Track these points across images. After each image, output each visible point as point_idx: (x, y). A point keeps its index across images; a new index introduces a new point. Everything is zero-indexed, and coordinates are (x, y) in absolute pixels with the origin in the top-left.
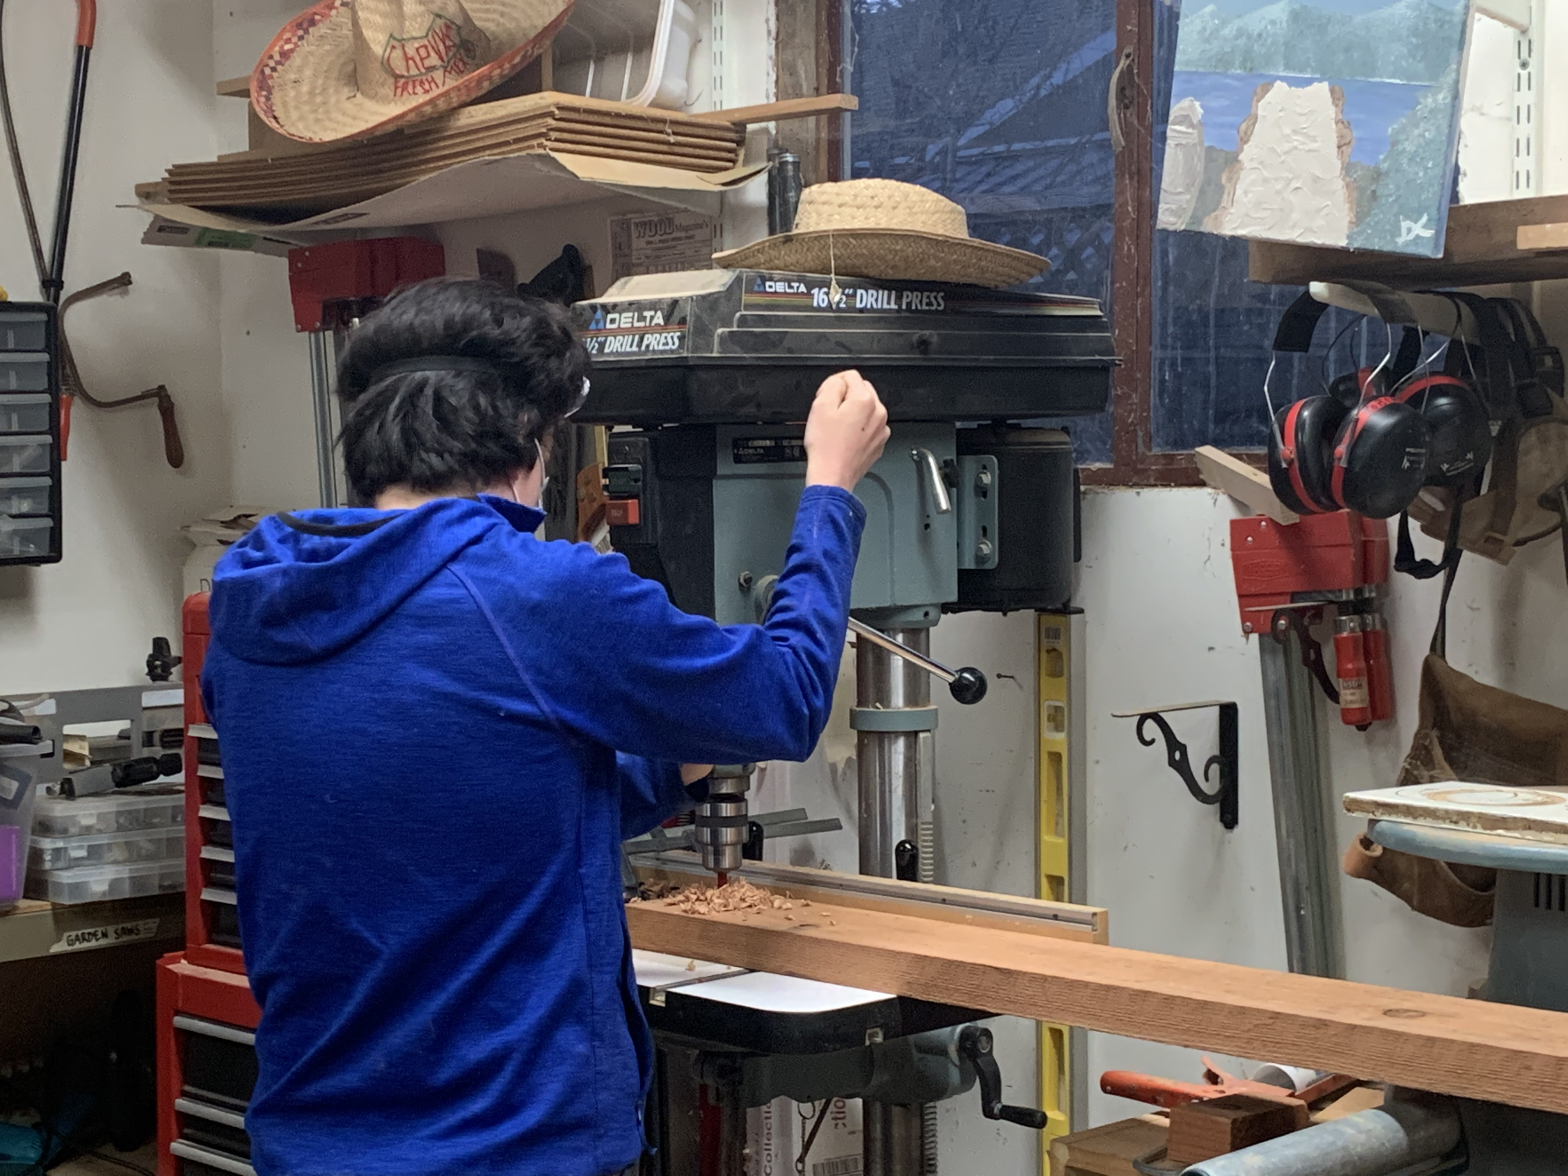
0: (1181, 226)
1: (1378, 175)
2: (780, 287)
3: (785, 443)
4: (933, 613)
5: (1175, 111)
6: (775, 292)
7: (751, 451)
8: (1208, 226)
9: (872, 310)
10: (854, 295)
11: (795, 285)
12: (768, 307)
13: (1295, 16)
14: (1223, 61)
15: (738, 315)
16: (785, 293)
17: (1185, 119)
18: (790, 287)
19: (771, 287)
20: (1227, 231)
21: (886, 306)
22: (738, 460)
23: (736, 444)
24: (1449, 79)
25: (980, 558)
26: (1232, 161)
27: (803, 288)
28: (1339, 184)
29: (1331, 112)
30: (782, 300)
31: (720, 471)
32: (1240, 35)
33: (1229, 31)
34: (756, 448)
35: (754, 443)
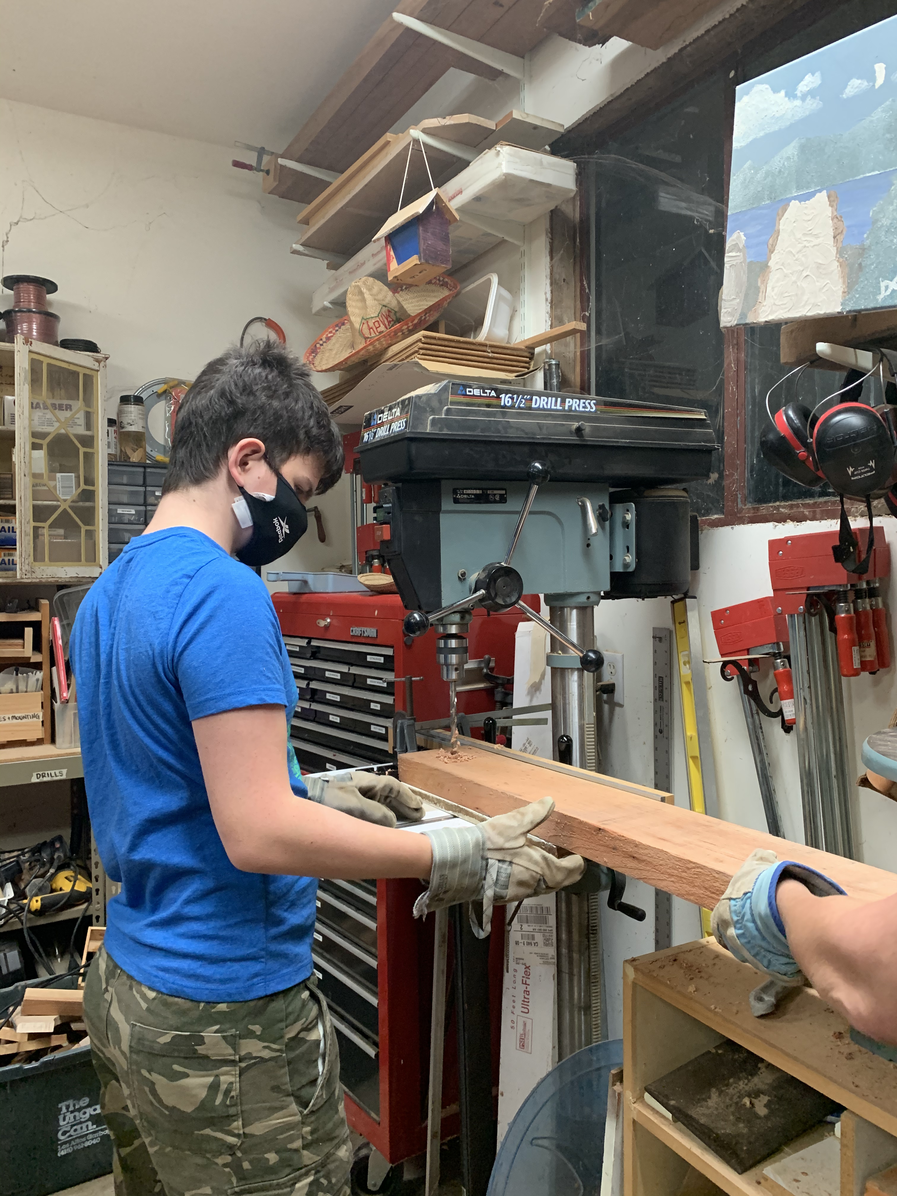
0: (735, 322)
1: (863, 249)
2: (477, 392)
3: (489, 492)
4: (593, 598)
6: (474, 395)
7: (465, 496)
8: (751, 318)
9: (544, 409)
10: (531, 400)
11: (488, 391)
12: (468, 404)
14: (759, 198)
15: (445, 408)
16: (481, 396)
17: (736, 249)
18: (484, 392)
19: (470, 392)
20: (763, 319)
21: (553, 407)
22: (456, 501)
23: (455, 491)
25: (626, 565)
26: (765, 267)
27: (493, 394)
28: (833, 266)
29: (828, 212)
30: (479, 401)
31: (444, 507)
32: (767, 174)
33: (760, 176)
34: (468, 494)
35: (469, 492)
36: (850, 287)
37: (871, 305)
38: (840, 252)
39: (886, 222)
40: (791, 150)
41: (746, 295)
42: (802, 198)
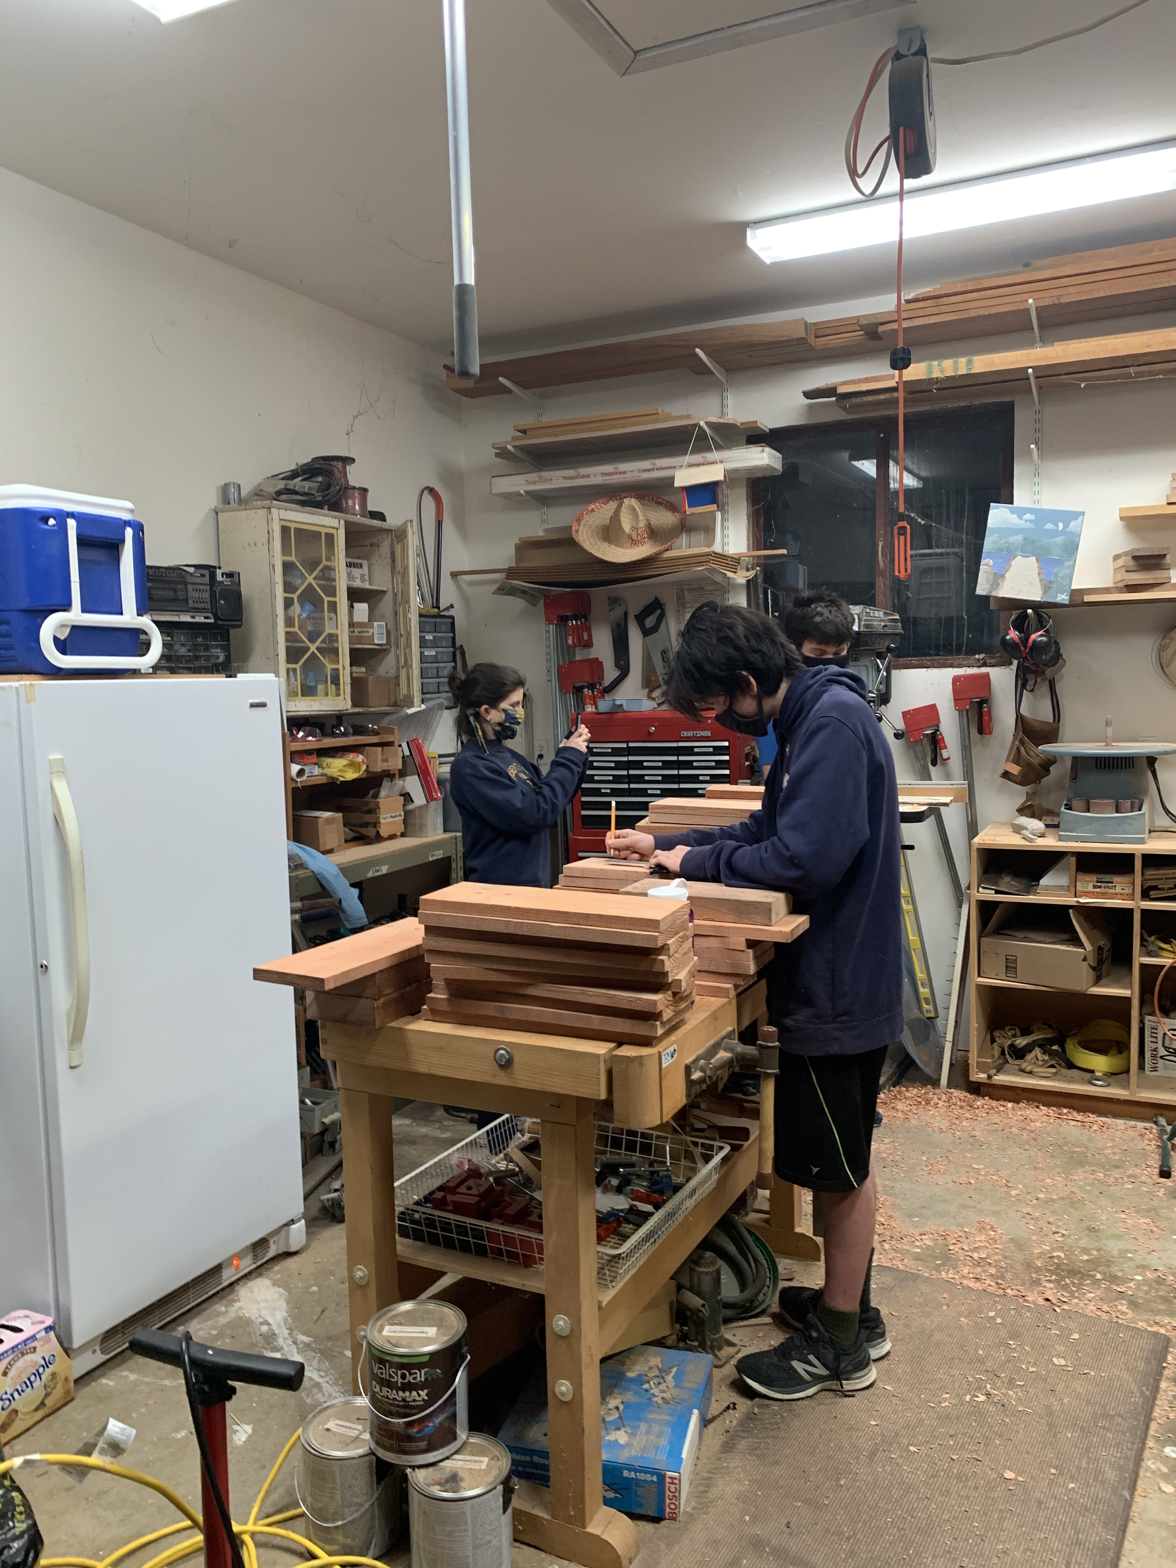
0: (984, 594)
1: (1051, 582)
5: (983, 562)
8: (994, 594)
13: (1025, 539)
14: (1000, 550)
17: (987, 565)
20: (1000, 595)
24: (1073, 558)
26: (1003, 576)
28: (1038, 584)
29: (1036, 565)
32: (1006, 542)
33: (1002, 541)
36: (1045, 593)
37: (1053, 601)
38: (1041, 580)
39: (1061, 575)
40: (1018, 539)
41: (992, 585)
42: (1023, 556)
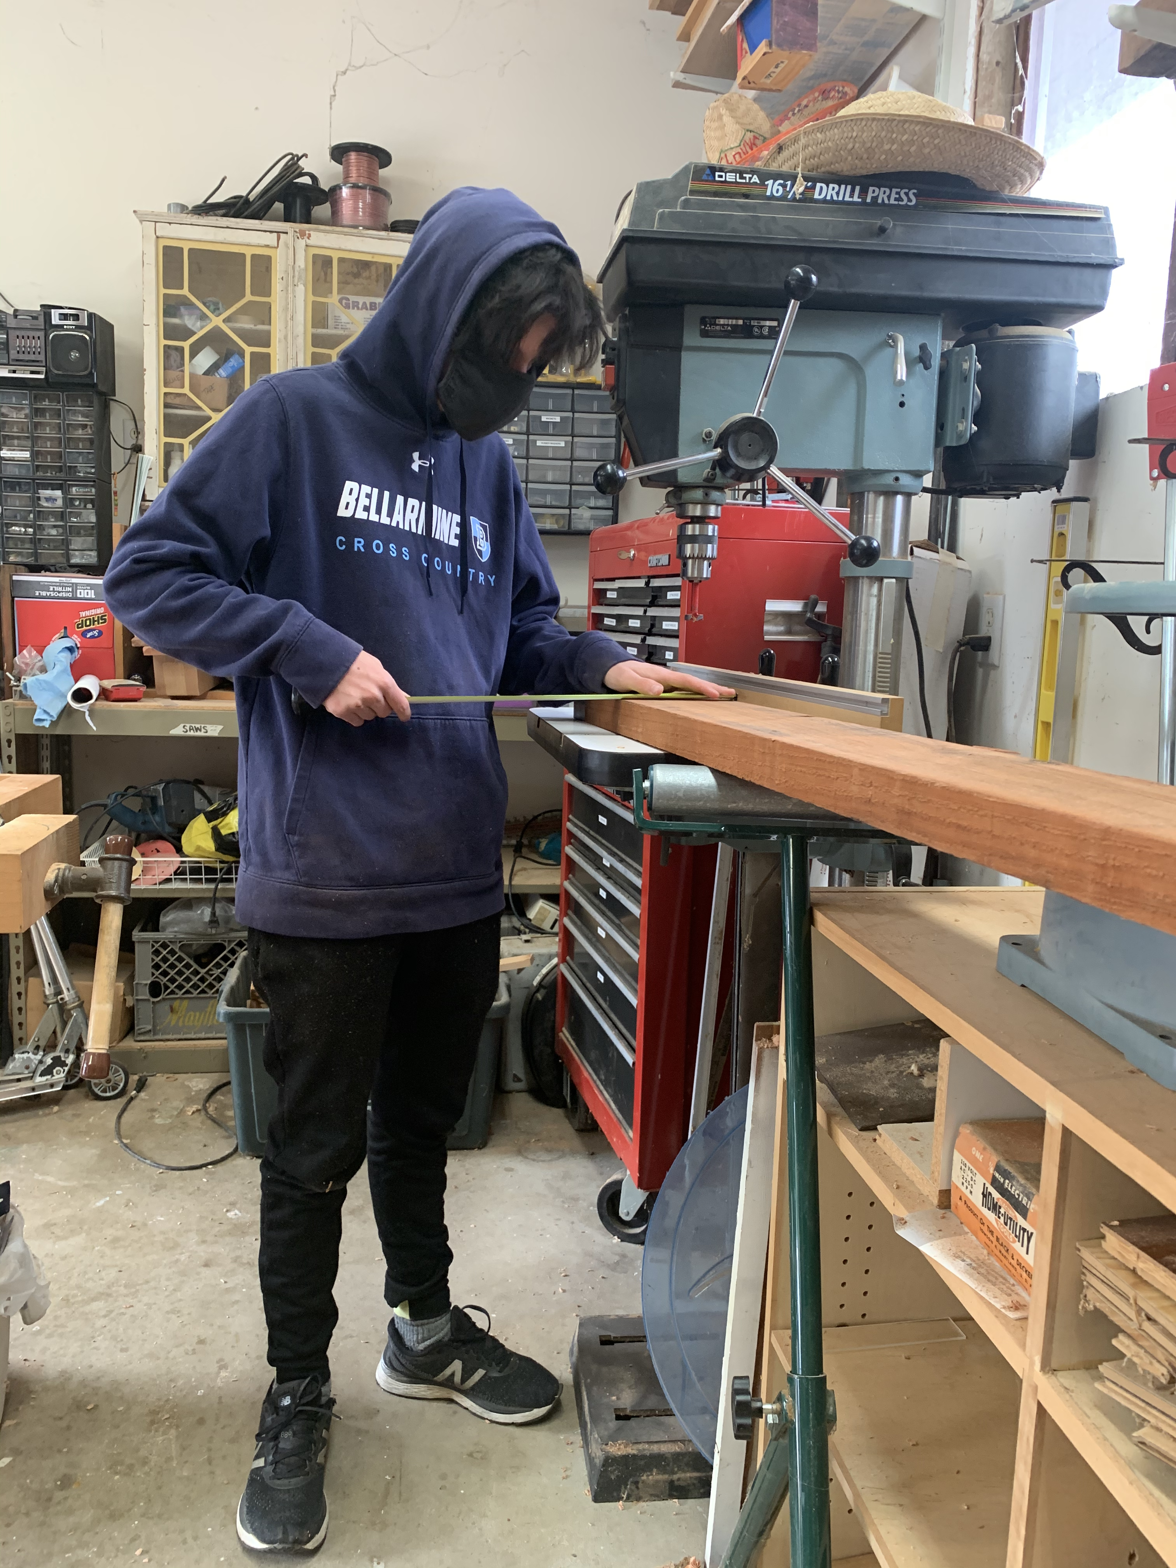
2: (730, 177)
3: (752, 323)
4: (904, 479)
6: (725, 182)
7: (718, 328)
9: (832, 201)
10: (813, 187)
11: (748, 176)
15: (683, 198)
16: (736, 182)
18: (741, 177)
19: (721, 176)
21: (847, 199)
22: (705, 334)
23: (703, 321)
25: (959, 436)
27: (755, 179)
30: (734, 189)
31: (687, 343)
34: (723, 325)
35: (722, 321)
